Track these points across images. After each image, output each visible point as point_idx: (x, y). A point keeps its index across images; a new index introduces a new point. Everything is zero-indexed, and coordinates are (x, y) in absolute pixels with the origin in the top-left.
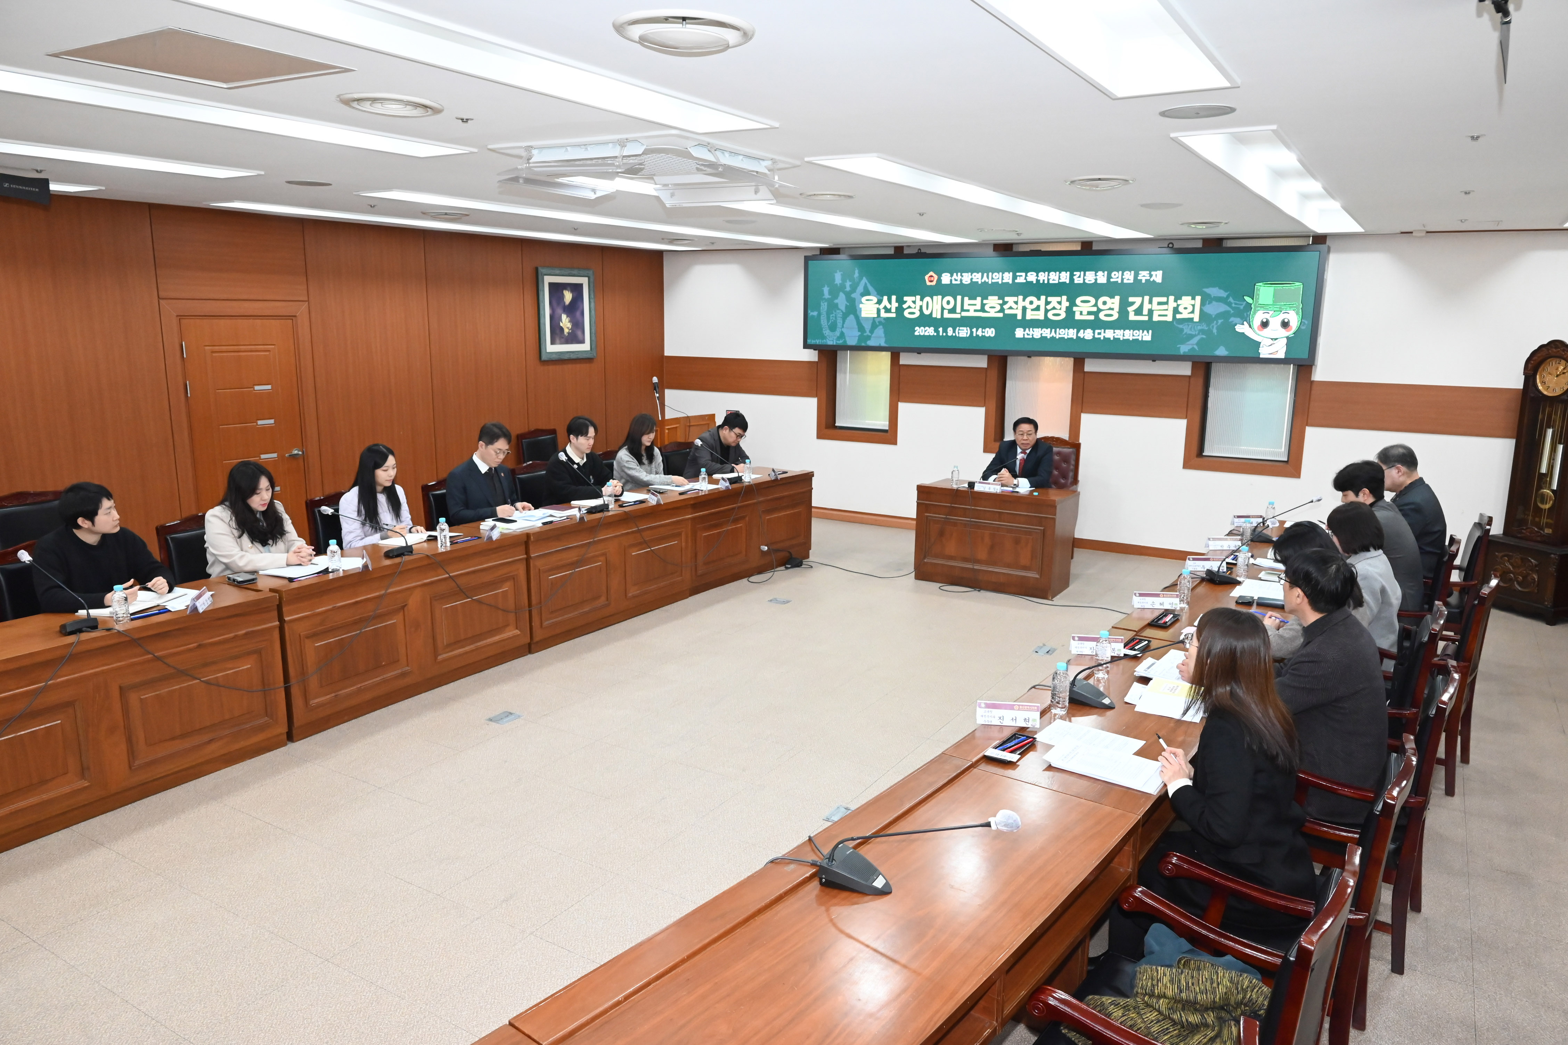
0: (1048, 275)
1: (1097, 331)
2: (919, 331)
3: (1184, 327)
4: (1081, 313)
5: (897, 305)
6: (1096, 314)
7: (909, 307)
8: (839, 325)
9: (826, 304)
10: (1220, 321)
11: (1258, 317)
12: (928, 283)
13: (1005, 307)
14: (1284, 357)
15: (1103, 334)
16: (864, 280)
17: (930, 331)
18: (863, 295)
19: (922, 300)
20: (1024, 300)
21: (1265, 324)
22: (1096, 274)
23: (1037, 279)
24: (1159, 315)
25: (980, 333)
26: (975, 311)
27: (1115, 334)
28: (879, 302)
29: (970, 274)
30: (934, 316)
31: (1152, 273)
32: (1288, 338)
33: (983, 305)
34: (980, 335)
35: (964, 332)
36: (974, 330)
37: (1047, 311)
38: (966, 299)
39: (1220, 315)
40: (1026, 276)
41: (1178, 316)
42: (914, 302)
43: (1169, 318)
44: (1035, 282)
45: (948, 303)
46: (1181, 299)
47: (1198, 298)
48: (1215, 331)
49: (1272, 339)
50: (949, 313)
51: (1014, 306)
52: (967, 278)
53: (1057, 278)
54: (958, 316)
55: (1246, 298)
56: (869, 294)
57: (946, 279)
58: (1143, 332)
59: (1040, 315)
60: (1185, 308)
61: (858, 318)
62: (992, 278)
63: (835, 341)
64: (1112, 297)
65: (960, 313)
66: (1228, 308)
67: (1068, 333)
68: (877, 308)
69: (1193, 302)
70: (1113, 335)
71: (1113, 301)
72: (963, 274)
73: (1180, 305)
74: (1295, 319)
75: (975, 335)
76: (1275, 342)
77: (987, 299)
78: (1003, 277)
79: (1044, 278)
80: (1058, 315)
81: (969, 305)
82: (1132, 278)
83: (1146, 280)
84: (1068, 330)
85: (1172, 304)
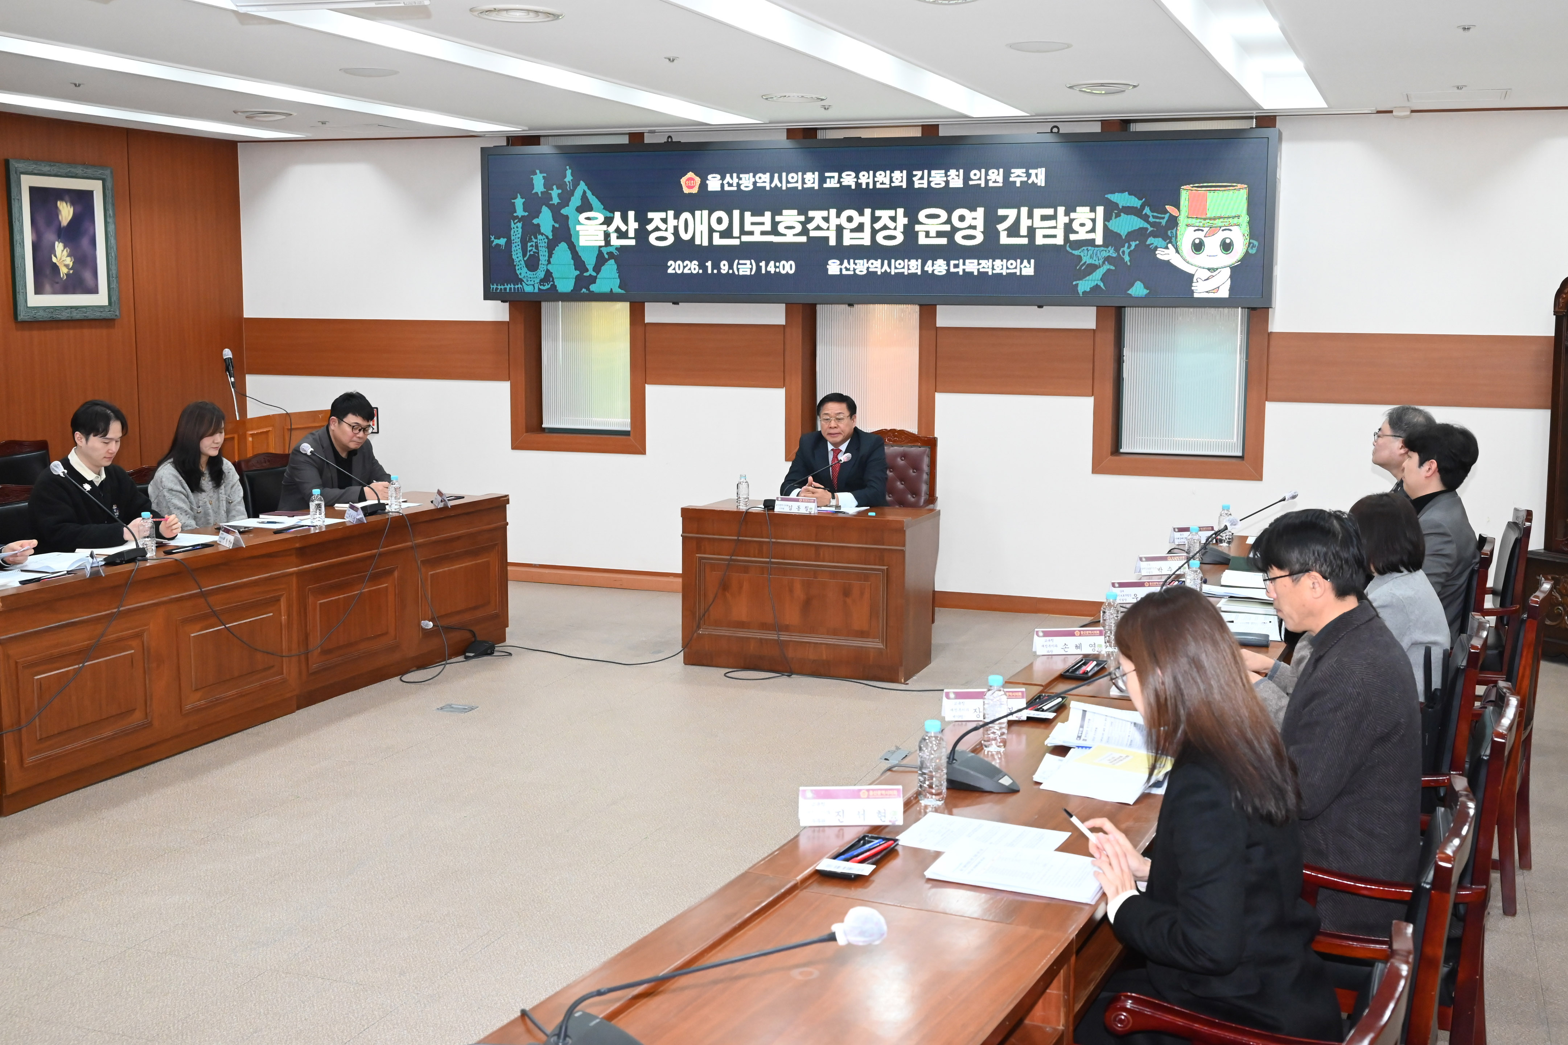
0: (874, 176)
1: (952, 262)
2: (675, 267)
3: (1082, 254)
4: (927, 235)
5: (636, 225)
6: (950, 235)
7: (657, 229)
8: (543, 259)
9: (520, 225)
10: (1133, 244)
11: (1188, 237)
12: (686, 190)
13: (810, 226)
15: (961, 267)
16: (582, 186)
17: (692, 267)
18: (580, 210)
19: (677, 217)
20: (838, 216)
21: (1198, 247)
22: (946, 173)
23: (857, 183)
24: (1045, 236)
25: (771, 268)
26: (763, 233)
27: (980, 267)
28: (608, 221)
29: (751, 174)
30: (698, 242)
31: (1030, 171)
32: (1232, 267)
33: (775, 224)
34: (773, 272)
36: (763, 264)
37: (874, 232)
38: (747, 214)
39: (1131, 235)
40: (840, 177)
41: (1073, 237)
42: (665, 221)
43: (1059, 241)
44: (853, 187)
45: (720, 221)
46: (1075, 211)
47: (1100, 210)
48: (1127, 258)
49: (1209, 269)
50: (721, 237)
51: (824, 225)
52: (747, 182)
53: (887, 181)
54: (736, 242)
56: (590, 209)
57: (714, 183)
59: (865, 239)
60: (1082, 225)
61: (572, 247)
62: (788, 182)
63: (536, 286)
64: (973, 209)
65: (739, 238)
67: (908, 265)
68: (605, 231)
69: (1092, 215)
70: (978, 267)
71: (974, 214)
72: (741, 176)
73: (1074, 219)
74: (1240, 238)
75: (763, 272)
76: (1214, 274)
77: (781, 214)
78: (803, 180)
79: (868, 181)
80: (893, 238)
81: (753, 224)
82: (1000, 179)
83: (1021, 182)
84: (909, 261)
85: (1062, 219)
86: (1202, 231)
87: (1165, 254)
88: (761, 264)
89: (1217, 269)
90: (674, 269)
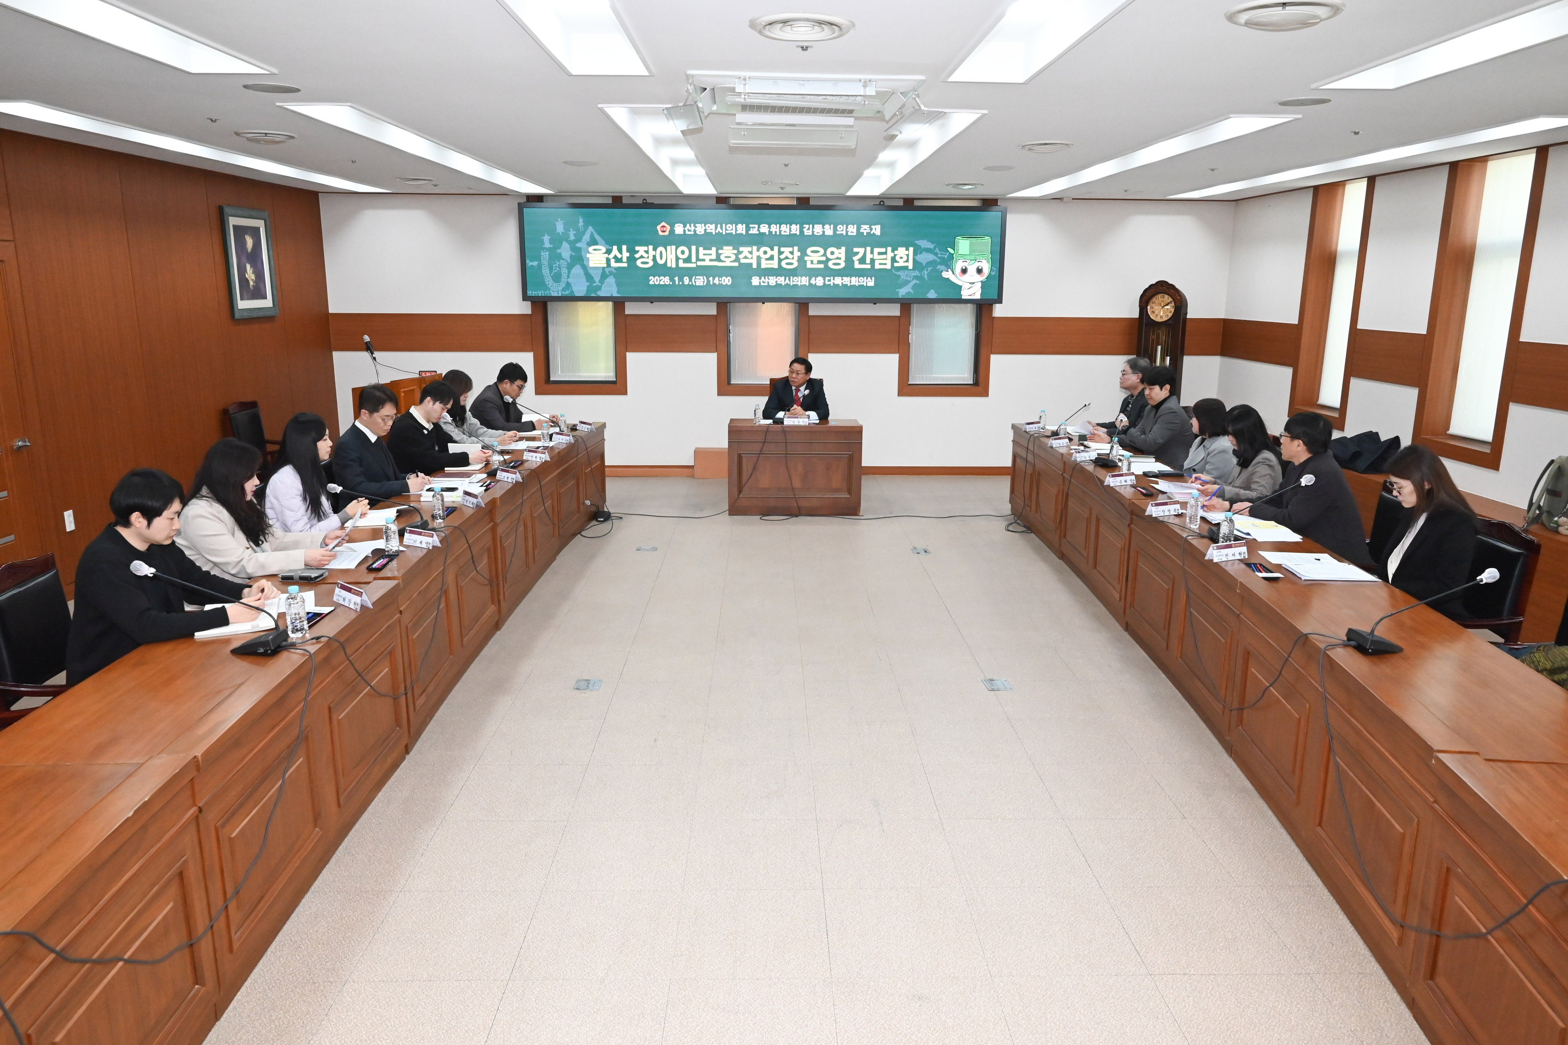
0: (780, 227)
1: (827, 279)
2: (654, 280)
3: (901, 274)
4: (812, 262)
5: (628, 255)
6: (825, 263)
7: (642, 257)
8: (564, 275)
9: (547, 253)
10: (929, 269)
11: (959, 265)
13: (741, 256)
15: (832, 281)
16: (590, 229)
17: (666, 280)
18: (590, 244)
19: (655, 249)
20: (758, 250)
21: (964, 271)
22: (823, 227)
23: (769, 231)
24: (880, 264)
25: (716, 281)
26: (711, 260)
27: (843, 281)
28: (609, 252)
30: (669, 265)
31: (872, 227)
32: (982, 282)
33: (718, 255)
34: (717, 284)
35: (700, 281)
36: (711, 279)
37: (780, 261)
38: (701, 249)
39: (929, 263)
40: (759, 227)
41: (896, 265)
42: (647, 252)
43: (888, 267)
44: (767, 233)
45: (683, 252)
46: (897, 250)
47: (911, 249)
48: (926, 277)
49: (970, 283)
50: (684, 263)
51: (749, 256)
52: (700, 229)
53: (788, 230)
54: (694, 265)
56: (596, 243)
57: (679, 229)
58: (867, 279)
59: (774, 264)
60: (901, 258)
61: (585, 268)
63: (560, 292)
64: (839, 248)
65: (696, 263)
66: (935, 258)
67: (801, 280)
68: (606, 258)
69: (907, 252)
71: (839, 251)
72: (696, 225)
73: (897, 255)
74: (986, 267)
75: (711, 283)
76: (973, 285)
77: (722, 249)
78: (736, 228)
79: (776, 230)
80: (791, 264)
81: (704, 254)
82: (855, 231)
83: (867, 233)
84: (801, 277)
85: (890, 254)
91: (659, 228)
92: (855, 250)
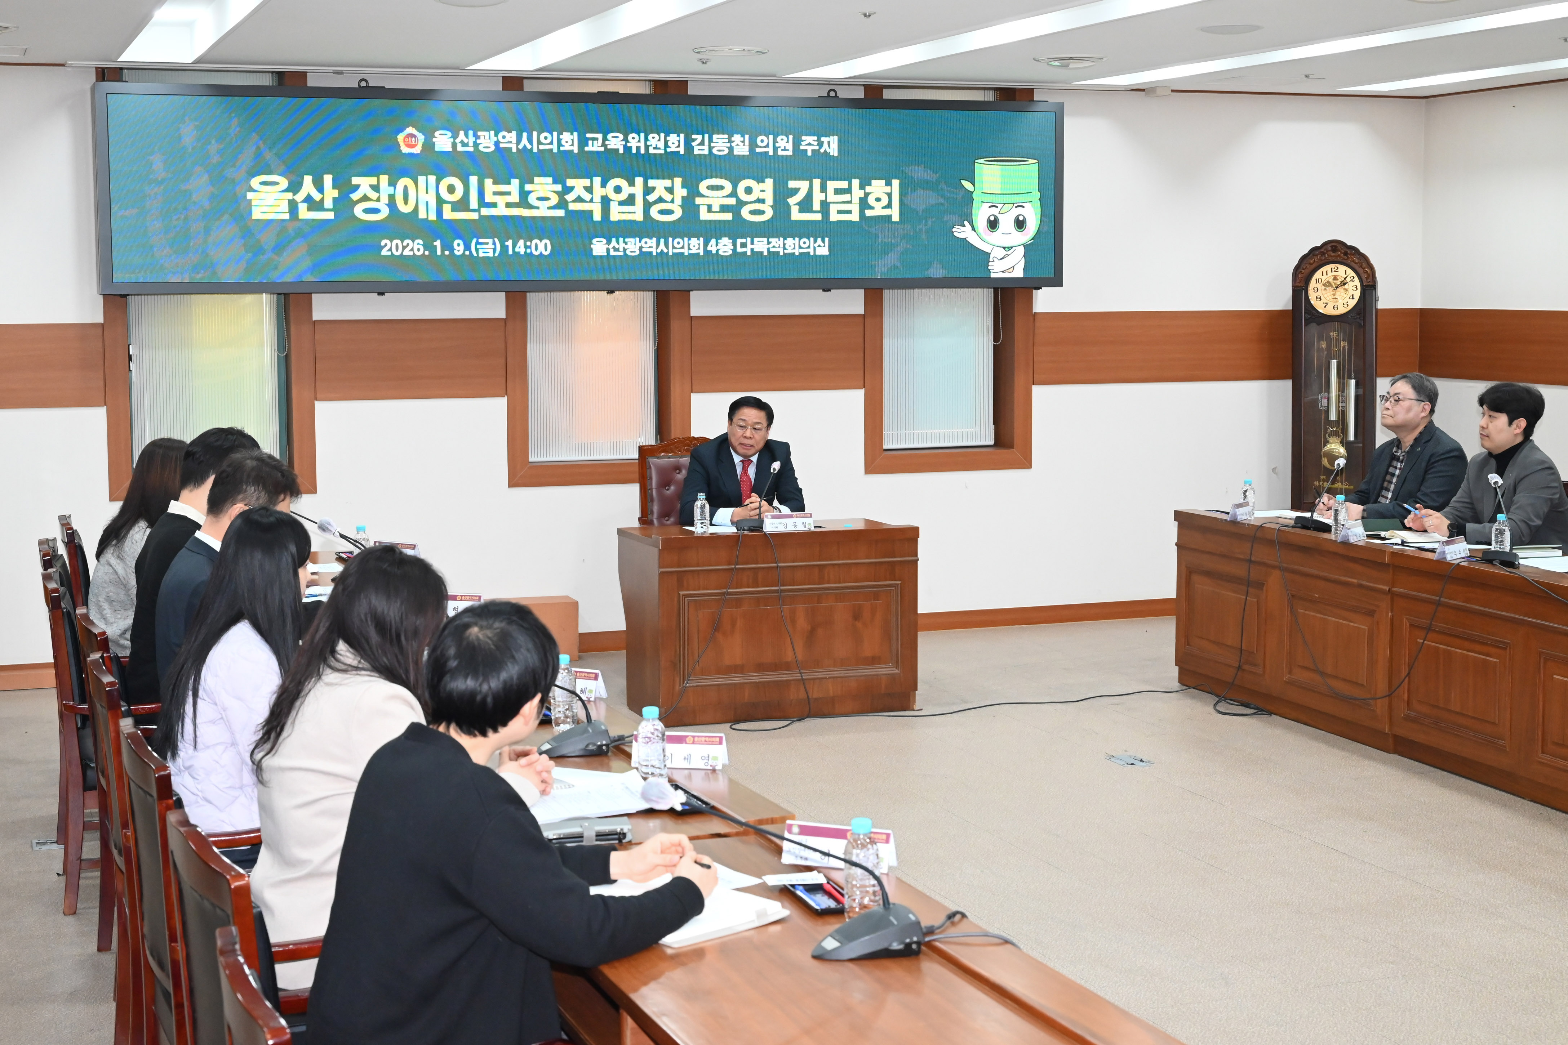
0: (646, 139)
1: (739, 241)
2: (390, 247)
3: (877, 232)
4: (710, 209)
5: (336, 193)
6: (736, 209)
7: (365, 198)
8: (196, 238)
9: (158, 191)
10: (929, 221)
11: (981, 214)
12: (405, 150)
13: (569, 197)
14: (1022, 276)
15: (749, 246)
16: (254, 140)
17: (416, 247)
18: (253, 172)
19: (392, 183)
20: (604, 185)
22: (729, 138)
23: (625, 147)
24: (839, 212)
25: (521, 248)
26: (509, 205)
27: (771, 246)
28: (294, 187)
30: (422, 215)
31: (823, 139)
32: (1026, 246)
33: (524, 194)
34: (522, 253)
35: (487, 248)
36: (509, 243)
37: (647, 205)
38: (488, 182)
39: (928, 212)
40: (605, 139)
41: (869, 213)
42: (376, 188)
43: (855, 217)
44: (621, 151)
45: (451, 189)
46: (870, 185)
47: (896, 183)
48: (923, 236)
49: (1004, 248)
50: (453, 210)
51: (586, 196)
52: (487, 141)
53: (661, 145)
54: (474, 216)
55: (963, 182)
56: (266, 170)
58: (815, 242)
59: (637, 213)
60: (878, 200)
61: (242, 221)
64: (761, 180)
65: (478, 210)
66: (941, 200)
67: (689, 245)
68: (289, 201)
69: (888, 189)
70: (768, 246)
71: (762, 186)
72: (479, 133)
73: (869, 194)
75: (510, 252)
76: (1009, 253)
77: (532, 182)
78: (559, 141)
79: (638, 144)
80: (669, 212)
81: (495, 193)
82: (790, 146)
83: (813, 151)
84: (689, 239)
85: (857, 194)
86: (997, 207)
87: (963, 232)
88: (507, 243)
89: (1012, 247)
90: (390, 250)
91: (400, 137)
92: (792, 184)
